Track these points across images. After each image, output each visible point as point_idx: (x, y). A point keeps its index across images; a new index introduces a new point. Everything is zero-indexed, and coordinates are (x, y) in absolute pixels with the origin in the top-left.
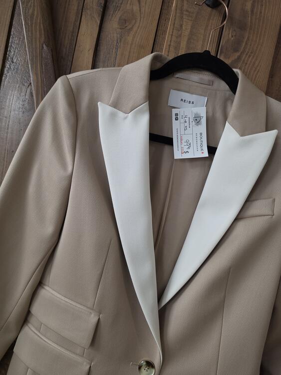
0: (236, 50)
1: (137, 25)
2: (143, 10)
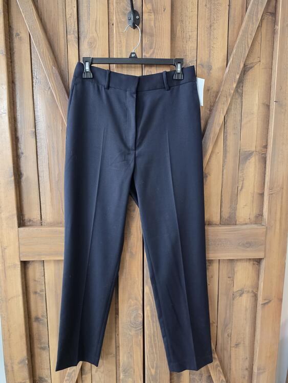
0: (151, 48)
1: (98, 44)
2: (99, 35)
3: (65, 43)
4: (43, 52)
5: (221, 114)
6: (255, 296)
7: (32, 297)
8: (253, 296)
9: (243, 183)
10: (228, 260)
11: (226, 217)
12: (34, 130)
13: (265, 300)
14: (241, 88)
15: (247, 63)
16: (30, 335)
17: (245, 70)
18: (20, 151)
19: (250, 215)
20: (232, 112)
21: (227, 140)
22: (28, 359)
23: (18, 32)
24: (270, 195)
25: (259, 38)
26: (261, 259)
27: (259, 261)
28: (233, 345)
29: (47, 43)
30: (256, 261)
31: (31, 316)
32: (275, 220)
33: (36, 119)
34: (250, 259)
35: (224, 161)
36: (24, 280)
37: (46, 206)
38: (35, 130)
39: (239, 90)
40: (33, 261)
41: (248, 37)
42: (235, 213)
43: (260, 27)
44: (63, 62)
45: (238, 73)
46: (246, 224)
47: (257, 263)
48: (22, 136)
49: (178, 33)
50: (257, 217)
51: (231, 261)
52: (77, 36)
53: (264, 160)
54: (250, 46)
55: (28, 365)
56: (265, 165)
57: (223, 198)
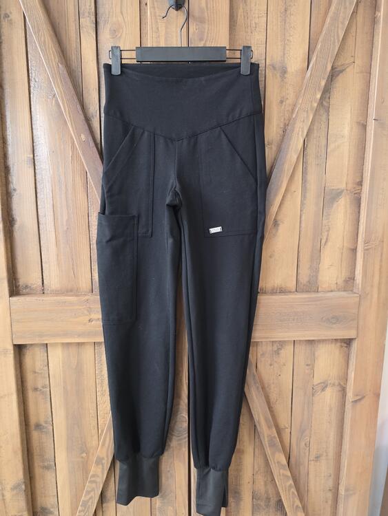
0: (201, 40)
1: (124, 32)
2: (126, 20)
3: (76, 29)
4: (45, 41)
5: (300, 137)
6: (343, 391)
7: (31, 395)
8: (339, 391)
9: (328, 235)
10: (306, 341)
11: (305, 282)
12: (32, 156)
13: (357, 396)
14: (327, 100)
15: (336, 64)
16: (28, 450)
17: (334, 74)
18: (12, 186)
19: (337, 278)
20: (315, 134)
21: (306, 174)
22: (25, 482)
23: (8, 12)
24: (366, 250)
25: (353, 30)
26: (352, 339)
27: (348, 342)
28: (312, 458)
29: (50, 28)
30: (345, 343)
31: (29, 422)
32: (372, 286)
33: (35, 141)
34: (336, 340)
35: (302, 204)
36: (19, 371)
37: (50, 266)
38: (34, 156)
39: (325, 103)
40: (31, 345)
41: (338, 27)
42: (317, 277)
43: (355, 12)
44: (73, 57)
45: (323, 78)
46: (332, 291)
47: (345, 345)
48: (13, 164)
49: (240, 19)
50: (346, 281)
51: (311, 342)
52: (94, 19)
53: (358, 202)
54: (341, 39)
55: (25, 491)
56: (360, 209)
57: (301, 255)
